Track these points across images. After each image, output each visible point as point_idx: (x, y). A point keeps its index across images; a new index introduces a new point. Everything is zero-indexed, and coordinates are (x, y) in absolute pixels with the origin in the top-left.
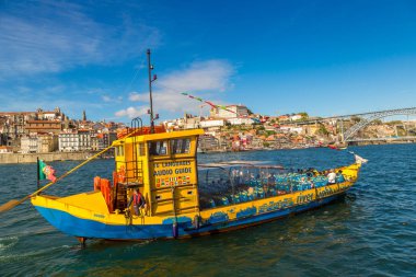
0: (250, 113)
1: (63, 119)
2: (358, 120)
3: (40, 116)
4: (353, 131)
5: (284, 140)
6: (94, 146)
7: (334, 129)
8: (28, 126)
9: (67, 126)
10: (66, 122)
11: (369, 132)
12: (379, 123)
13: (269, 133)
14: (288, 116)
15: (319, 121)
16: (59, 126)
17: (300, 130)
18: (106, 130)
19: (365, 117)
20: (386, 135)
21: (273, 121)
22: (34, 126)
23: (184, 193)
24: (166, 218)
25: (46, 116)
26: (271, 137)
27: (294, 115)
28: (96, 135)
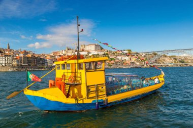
0: (102, 49)
2: (156, 54)
4: (153, 60)
5: (119, 64)
6: (14, 64)
7: (144, 59)
11: (161, 61)
12: (165, 56)
13: (112, 60)
14: (121, 51)
15: (137, 54)
17: (127, 58)
18: (21, 55)
19: (159, 53)
20: (169, 62)
21: (114, 53)
23: (100, 88)
24: (94, 100)
26: (112, 62)
27: (124, 50)
28: (15, 57)
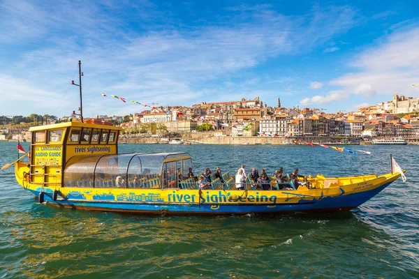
1: (262, 106)
3: (244, 105)
6: (290, 132)
8: (236, 113)
9: (266, 113)
10: (264, 110)
16: (259, 113)
18: (301, 116)
22: (240, 113)
25: (249, 104)
28: (291, 121)
